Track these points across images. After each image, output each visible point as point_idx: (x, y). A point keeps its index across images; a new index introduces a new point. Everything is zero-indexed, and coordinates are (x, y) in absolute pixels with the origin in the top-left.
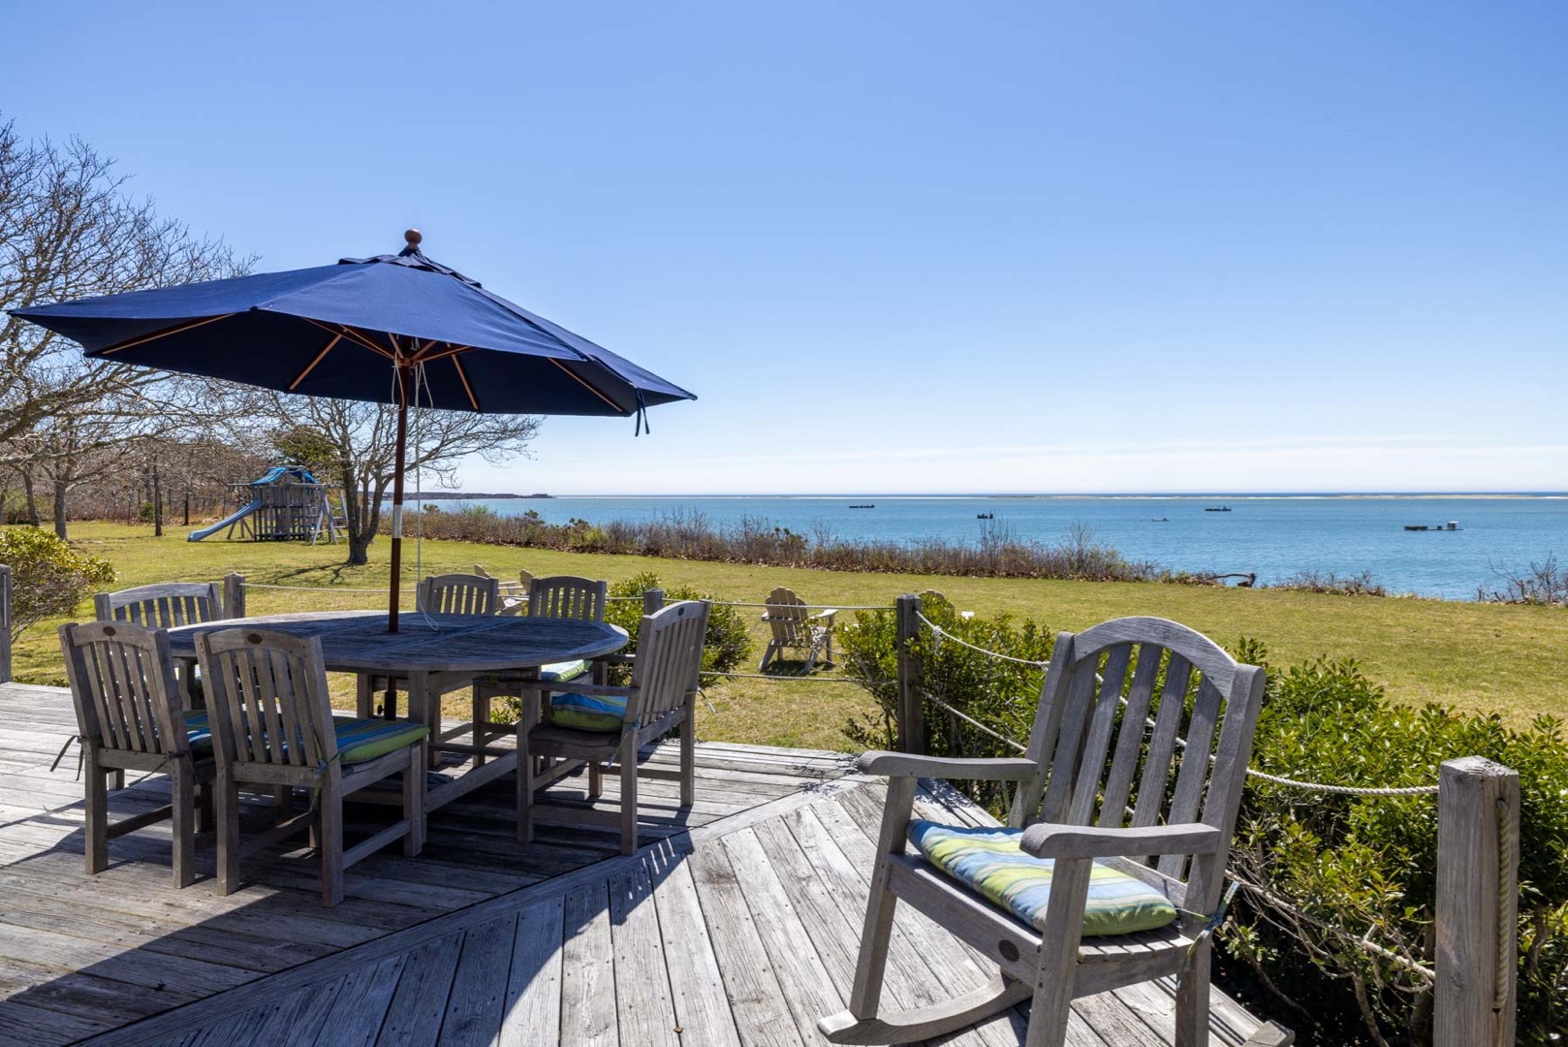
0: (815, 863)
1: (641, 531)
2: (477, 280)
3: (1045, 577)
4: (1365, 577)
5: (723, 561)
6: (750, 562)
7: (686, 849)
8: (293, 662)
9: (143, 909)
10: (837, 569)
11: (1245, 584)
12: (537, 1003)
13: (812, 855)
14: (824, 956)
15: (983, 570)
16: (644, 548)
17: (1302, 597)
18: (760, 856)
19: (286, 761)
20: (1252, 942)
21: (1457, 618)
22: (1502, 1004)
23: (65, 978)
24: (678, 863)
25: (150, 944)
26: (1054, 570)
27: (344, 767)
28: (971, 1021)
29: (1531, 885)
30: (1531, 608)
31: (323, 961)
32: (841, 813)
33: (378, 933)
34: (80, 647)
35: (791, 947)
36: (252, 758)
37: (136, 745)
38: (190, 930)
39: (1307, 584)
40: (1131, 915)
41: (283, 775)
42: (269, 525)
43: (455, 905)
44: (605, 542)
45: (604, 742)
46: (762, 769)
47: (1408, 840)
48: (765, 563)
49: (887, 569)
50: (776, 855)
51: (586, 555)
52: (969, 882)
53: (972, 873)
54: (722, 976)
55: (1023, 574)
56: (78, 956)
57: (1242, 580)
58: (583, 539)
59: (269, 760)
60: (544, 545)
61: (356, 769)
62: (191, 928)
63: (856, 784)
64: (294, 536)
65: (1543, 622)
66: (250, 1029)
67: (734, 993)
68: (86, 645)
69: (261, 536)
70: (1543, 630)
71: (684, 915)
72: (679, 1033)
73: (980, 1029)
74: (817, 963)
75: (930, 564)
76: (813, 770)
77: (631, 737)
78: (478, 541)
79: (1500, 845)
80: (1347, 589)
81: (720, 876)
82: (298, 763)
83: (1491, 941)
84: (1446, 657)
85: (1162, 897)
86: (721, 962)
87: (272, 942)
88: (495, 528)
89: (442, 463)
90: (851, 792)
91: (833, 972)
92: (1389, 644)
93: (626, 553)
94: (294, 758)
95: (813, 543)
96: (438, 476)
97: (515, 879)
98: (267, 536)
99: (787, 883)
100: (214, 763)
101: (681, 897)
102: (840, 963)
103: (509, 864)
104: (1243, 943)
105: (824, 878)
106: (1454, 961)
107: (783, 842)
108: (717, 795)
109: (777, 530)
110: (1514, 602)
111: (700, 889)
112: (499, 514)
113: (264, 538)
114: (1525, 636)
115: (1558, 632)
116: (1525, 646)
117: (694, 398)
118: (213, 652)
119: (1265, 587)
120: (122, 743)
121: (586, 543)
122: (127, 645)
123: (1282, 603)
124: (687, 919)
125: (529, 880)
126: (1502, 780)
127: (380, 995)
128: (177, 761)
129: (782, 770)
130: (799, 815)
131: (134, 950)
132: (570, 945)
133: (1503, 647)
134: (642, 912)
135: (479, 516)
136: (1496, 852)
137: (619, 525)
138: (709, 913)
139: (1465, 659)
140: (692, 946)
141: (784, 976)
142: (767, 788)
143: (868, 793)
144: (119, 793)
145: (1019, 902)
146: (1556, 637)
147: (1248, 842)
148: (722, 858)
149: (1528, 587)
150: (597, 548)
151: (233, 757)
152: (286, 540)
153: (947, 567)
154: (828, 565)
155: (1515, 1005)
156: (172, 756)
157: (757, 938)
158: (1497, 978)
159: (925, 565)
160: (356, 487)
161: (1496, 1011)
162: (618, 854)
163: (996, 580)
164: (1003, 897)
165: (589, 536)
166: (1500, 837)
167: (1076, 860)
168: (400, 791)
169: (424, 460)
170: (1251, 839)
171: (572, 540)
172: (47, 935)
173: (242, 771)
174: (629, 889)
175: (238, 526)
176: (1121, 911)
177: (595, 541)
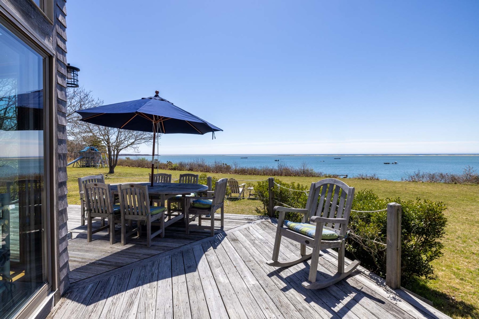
0: (255, 237)
1: (187, 164)
2: (173, 103)
3: (295, 176)
4: (374, 175)
5: (210, 172)
6: (217, 172)
7: (225, 235)
8: (141, 191)
9: (106, 248)
10: (241, 174)
11: (345, 178)
12: (203, 263)
13: (254, 236)
14: (262, 253)
15: (279, 174)
16: (188, 169)
17: (359, 180)
18: (243, 236)
19: (138, 214)
20: (352, 248)
21: (397, 185)
22: (398, 248)
23: (96, 261)
24: (224, 238)
25: (111, 255)
26: (297, 174)
27: (151, 215)
28: (296, 263)
29: (405, 230)
30: (414, 183)
31: (152, 257)
32: (258, 227)
33: (162, 252)
34: (87, 189)
35: (254, 252)
36: (129, 214)
37: (100, 211)
38: (118, 252)
39: (360, 177)
40: (330, 235)
41: (137, 218)
42: (84, 163)
43: (177, 246)
44: (178, 167)
45: (207, 210)
46: (237, 219)
47: (382, 222)
48: (221, 173)
49: (254, 174)
50: (246, 236)
51: (173, 171)
52: (298, 231)
53: (299, 229)
54: (241, 257)
55: (289, 175)
56: (96, 257)
57: (344, 176)
58: (172, 166)
59: (134, 214)
60: (161, 168)
61: (153, 216)
62: (119, 252)
63: (260, 222)
64: (91, 166)
65: (416, 186)
66: (143, 268)
67: (244, 260)
68: (89, 188)
69: (82, 166)
70: (416, 188)
71: (229, 247)
72: (235, 267)
73: (297, 265)
74: (261, 255)
75: (265, 173)
76: (249, 219)
77: (213, 209)
78: (143, 167)
79: (398, 218)
80: (370, 178)
81: (234, 240)
82: (141, 215)
83: (396, 237)
84: (393, 194)
85: (335, 233)
86: (240, 255)
87: (139, 254)
88: (147, 164)
89: (134, 146)
90: (260, 223)
91: (265, 256)
92: (380, 191)
93: (184, 170)
94: (140, 213)
95: (233, 167)
96: (134, 149)
97: (188, 241)
98: (84, 166)
99: (250, 241)
100: (121, 215)
101: (227, 244)
102: (266, 255)
103: (186, 239)
104: (350, 248)
105: (258, 240)
106: (390, 241)
107: (247, 233)
108: (228, 224)
109: (223, 164)
110: (410, 181)
111: (231, 242)
112: (148, 160)
113: (83, 166)
114: (412, 189)
115: (420, 188)
116: (412, 191)
117: (222, 131)
118: (122, 189)
119: (350, 178)
120: (97, 211)
121: (173, 168)
122: (100, 188)
123: (354, 182)
124: (230, 248)
125: (192, 241)
126: (398, 206)
127: (169, 262)
128: (111, 215)
129: (242, 219)
130: (249, 228)
131: (108, 256)
132: (206, 253)
133: (406, 192)
134: (219, 247)
135: (143, 160)
136: (397, 220)
137: (182, 162)
138: (235, 247)
139: (398, 195)
140: (233, 253)
141: (254, 257)
142: (240, 223)
143: (263, 223)
144: (84, 226)
145: (309, 233)
146: (419, 189)
147: (350, 226)
148: (234, 237)
149: (413, 177)
150: (176, 169)
151: (125, 214)
152: (89, 167)
153: (269, 173)
154: (238, 173)
155: (401, 249)
156: (110, 214)
157: (246, 251)
158: (398, 244)
159: (264, 173)
160: (111, 152)
161: (398, 250)
162: (210, 236)
163: (282, 177)
164: (306, 232)
165: (174, 166)
166: (398, 217)
167: (321, 223)
168: (160, 223)
169: (130, 145)
170: (351, 226)
171: (169, 167)
172: (86, 254)
173: (127, 217)
174: (215, 243)
175: (76, 163)
176: (328, 235)
177: (175, 167)
